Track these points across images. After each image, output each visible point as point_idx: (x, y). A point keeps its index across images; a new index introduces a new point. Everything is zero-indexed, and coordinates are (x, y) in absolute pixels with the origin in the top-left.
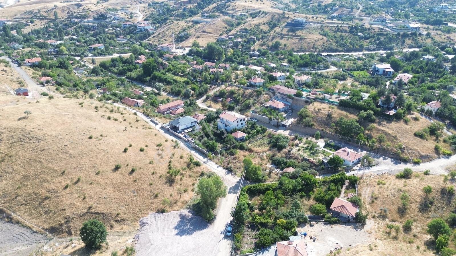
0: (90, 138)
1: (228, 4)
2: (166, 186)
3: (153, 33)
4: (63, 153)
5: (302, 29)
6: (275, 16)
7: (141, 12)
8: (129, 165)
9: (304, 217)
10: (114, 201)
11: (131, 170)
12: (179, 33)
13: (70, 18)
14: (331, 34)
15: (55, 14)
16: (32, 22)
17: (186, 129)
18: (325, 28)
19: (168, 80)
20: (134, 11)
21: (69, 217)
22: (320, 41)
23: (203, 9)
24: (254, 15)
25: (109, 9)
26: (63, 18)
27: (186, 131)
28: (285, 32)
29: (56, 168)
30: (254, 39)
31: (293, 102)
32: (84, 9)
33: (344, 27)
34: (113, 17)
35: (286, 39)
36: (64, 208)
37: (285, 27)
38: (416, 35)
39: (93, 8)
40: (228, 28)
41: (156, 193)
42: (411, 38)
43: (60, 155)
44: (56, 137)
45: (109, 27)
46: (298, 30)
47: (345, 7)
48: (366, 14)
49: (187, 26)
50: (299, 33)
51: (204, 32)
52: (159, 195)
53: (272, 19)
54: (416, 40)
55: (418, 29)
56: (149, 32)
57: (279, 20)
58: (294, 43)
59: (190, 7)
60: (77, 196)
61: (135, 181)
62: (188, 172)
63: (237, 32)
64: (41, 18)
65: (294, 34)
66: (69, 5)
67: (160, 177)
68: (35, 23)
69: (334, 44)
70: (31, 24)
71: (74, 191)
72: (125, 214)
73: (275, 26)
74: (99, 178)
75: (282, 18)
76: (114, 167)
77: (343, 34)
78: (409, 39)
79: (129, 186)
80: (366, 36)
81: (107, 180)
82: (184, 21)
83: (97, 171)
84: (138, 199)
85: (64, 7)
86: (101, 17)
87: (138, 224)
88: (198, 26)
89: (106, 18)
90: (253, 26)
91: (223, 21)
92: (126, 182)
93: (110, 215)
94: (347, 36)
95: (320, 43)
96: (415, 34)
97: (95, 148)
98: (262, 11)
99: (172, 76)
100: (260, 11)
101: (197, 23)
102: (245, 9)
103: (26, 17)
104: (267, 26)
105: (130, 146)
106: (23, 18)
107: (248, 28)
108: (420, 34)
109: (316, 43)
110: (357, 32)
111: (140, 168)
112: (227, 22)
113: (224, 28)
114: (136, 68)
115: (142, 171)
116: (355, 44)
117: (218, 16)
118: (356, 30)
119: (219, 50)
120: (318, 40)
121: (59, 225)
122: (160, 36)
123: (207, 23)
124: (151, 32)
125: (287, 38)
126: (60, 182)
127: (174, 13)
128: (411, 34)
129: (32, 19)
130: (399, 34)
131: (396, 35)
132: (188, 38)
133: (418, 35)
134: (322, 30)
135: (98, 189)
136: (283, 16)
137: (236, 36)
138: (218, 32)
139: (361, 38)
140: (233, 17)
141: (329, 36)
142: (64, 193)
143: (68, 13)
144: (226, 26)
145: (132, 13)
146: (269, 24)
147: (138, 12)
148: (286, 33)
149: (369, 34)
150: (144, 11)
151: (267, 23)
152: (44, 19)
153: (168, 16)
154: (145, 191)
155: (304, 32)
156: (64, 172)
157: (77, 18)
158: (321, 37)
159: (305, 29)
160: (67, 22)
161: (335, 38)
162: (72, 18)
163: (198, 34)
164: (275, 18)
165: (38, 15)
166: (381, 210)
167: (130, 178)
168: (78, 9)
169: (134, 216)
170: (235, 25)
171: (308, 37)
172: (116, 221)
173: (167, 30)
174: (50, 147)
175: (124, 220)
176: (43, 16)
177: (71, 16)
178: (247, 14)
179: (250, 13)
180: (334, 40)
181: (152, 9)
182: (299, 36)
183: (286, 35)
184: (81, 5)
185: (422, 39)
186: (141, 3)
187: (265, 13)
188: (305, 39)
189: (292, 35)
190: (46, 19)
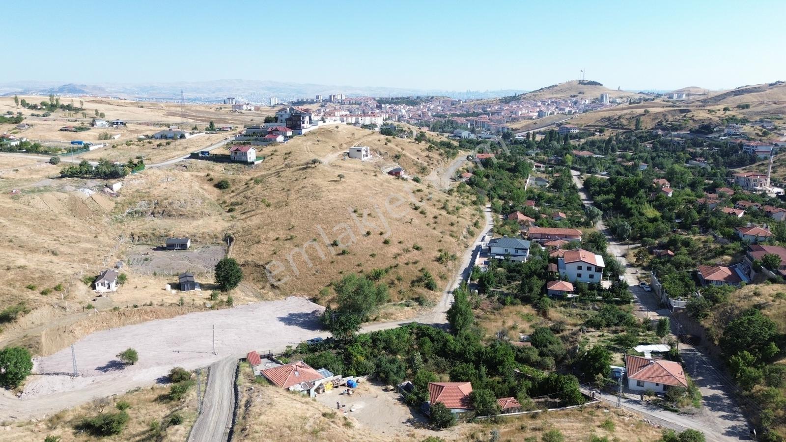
4: (313, 214)
13: (654, 128)
15: (639, 123)
16: (601, 131)
25: (734, 119)
26: (646, 128)
32: (685, 116)
34: (726, 131)
39: (702, 116)
41: (334, 282)
44: (330, 200)
45: (706, 146)
60: (273, 249)
61: (332, 262)
62: (404, 287)
64: (617, 126)
67: (361, 272)
68: (605, 133)
70: (598, 133)
79: (321, 264)
84: (312, 279)
85: (660, 113)
86: (704, 129)
89: (712, 132)
103: (599, 124)
106: (595, 126)
111: (354, 255)
115: (352, 257)
124: (761, 156)
126: (278, 235)
129: (604, 128)
143: (659, 122)
152: (619, 128)
154: (327, 275)
157: (664, 129)
160: (644, 134)
162: (658, 129)
165: (616, 122)
167: (331, 258)
168: (676, 117)
175: (278, 288)
176: (621, 125)
177: (659, 126)
190: (622, 128)
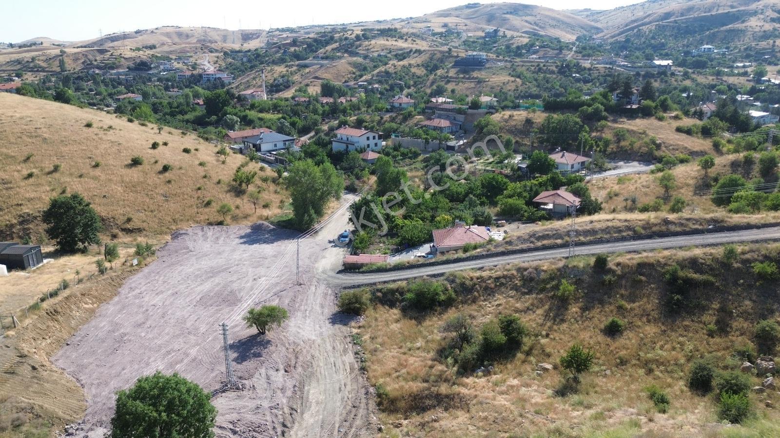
0: (89, 125)
1: (358, 43)
2: (228, 195)
3: (230, 84)
4: (31, 137)
5: (480, 70)
6: (435, 54)
7: (212, 63)
8: (159, 163)
9: (486, 214)
10: (121, 203)
11: (161, 168)
12: (275, 80)
13: (86, 68)
14: (528, 75)
15: (62, 64)
16: (18, 76)
17: (274, 151)
18: (519, 67)
19: (249, 117)
20: (198, 62)
21: (29, 215)
22: (510, 84)
23: (316, 52)
24: (402, 55)
25: (157, 56)
26: (74, 69)
27: (274, 153)
28: (452, 73)
29: (13, 154)
30: (400, 84)
31: (465, 119)
32: (112, 55)
33: (549, 66)
34: (162, 67)
35: (454, 83)
36: (20, 202)
37: (452, 67)
38: (666, 76)
39: (128, 54)
40: (358, 73)
41: (207, 199)
42: (659, 80)
43: (25, 138)
44: (21, 118)
45: (155, 81)
46: (473, 70)
47: (549, 47)
48: (583, 56)
49: (287, 71)
50: (475, 74)
51: (316, 78)
52: (213, 204)
53: (431, 59)
54: (666, 82)
55: (668, 67)
56: (223, 81)
57: (442, 61)
58: (468, 89)
59: (295, 50)
60: (48, 188)
61: (169, 182)
62: (272, 187)
63: (373, 76)
64: (35, 69)
65: (467, 76)
66: (86, 51)
67: (219, 182)
68: (25, 77)
69: (535, 89)
70: (17, 78)
71: (43, 182)
72: (144, 222)
73: (436, 68)
74: (97, 172)
75: (447, 57)
76: (130, 162)
77: (548, 76)
78: (656, 81)
79: (156, 188)
80: (585, 77)
81: (112, 176)
82: (283, 66)
83: (94, 163)
84: (172, 206)
85: (78, 53)
86: (142, 66)
87: (168, 237)
88: (307, 70)
89: (151, 68)
90: (399, 68)
91: (350, 64)
92: (149, 182)
93: (112, 220)
94: (555, 78)
95: (512, 87)
96: (664, 73)
97: (95, 137)
98: (414, 50)
99: (256, 113)
100: (411, 51)
101: (306, 66)
102: (386, 49)
103: (9, 68)
104: (423, 69)
105: (165, 144)
106: (4, 71)
107: (392, 70)
108: (673, 74)
109: (504, 87)
110: (572, 72)
111: (181, 168)
112: (355, 65)
113: (350, 73)
114: (194, 110)
115: (183, 171)
116: (569, 88)
117: (340, 58)
118: (569, 70)
119: (341, 90)
120: (508, 83)
121: (6, 226)
122: (242, 87)
123: (322, 66)
124: (226, 81)
125: (456, 82)
126: (18, 171)
127: (267, 59)
128: (657, 74)
129: (20, 72)
130: (638, 74)
131: (634, 75)
132: (289, 86)
133: (669, 75)
134: (514, 70)
135: (92, 184)
136: (449, 54)
137: (370, 82)
138: (341, 78)
139: (578, 80)
140: (366, 57)
141: (525, 77)
142: (22, 184)
143: (83, 63)
144: (354, 70)
145: (195, 64)
146: (425, 66)
147: (206, 63)
148: (454, 76)
149: (590, 75)
150: (216, 62)
151: (423, 65)
152: (41, 71)
153: (257, 63)
154: (186, 196)
155: (483, 73)
156: (28, 158)
157: (98, 68)
158: (513, 79)
159: (486, 68)
160: (80, 74)
161: (536, 80)
162: (91, 68)
163: (307, 81)
164: (435, 57)
165: (32, 65)
166: (626, 200)
167: (159, 178)
168: (102, 56)
169: (161, 226)
170: (368, 68)
171: (491, 80)
172: (123, 230)
173: (254, 78)
174: (8, 129)
175: (140, 230)
176: (40, 67)
177: (88, 65)
178: (389, 55)
179: (395, 53)
180: (534, 82)
181: (230, 60)
182: (476, 78)
183: (454, 78)
184: (107, 51)
185: (676, 81)
186: (211, 52)
187: (419, 52)
188: (485, 82)
189: (463, 78)
190: (44, 71)
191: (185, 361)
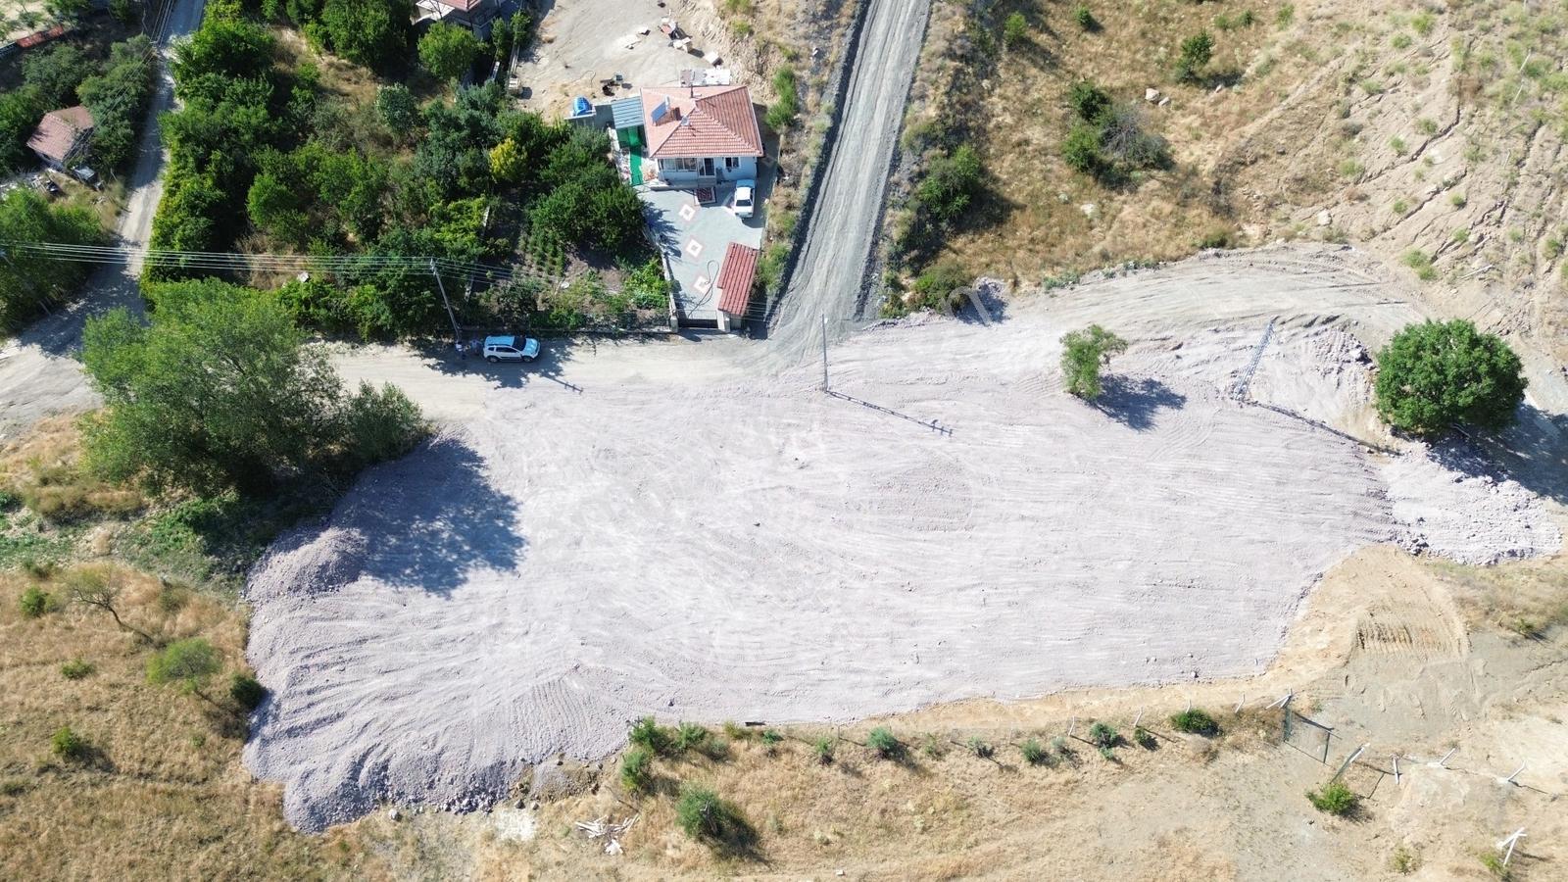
52: (79, 730)
87: (344, 832)
191: (1202, 465)
